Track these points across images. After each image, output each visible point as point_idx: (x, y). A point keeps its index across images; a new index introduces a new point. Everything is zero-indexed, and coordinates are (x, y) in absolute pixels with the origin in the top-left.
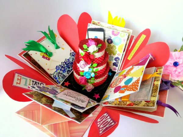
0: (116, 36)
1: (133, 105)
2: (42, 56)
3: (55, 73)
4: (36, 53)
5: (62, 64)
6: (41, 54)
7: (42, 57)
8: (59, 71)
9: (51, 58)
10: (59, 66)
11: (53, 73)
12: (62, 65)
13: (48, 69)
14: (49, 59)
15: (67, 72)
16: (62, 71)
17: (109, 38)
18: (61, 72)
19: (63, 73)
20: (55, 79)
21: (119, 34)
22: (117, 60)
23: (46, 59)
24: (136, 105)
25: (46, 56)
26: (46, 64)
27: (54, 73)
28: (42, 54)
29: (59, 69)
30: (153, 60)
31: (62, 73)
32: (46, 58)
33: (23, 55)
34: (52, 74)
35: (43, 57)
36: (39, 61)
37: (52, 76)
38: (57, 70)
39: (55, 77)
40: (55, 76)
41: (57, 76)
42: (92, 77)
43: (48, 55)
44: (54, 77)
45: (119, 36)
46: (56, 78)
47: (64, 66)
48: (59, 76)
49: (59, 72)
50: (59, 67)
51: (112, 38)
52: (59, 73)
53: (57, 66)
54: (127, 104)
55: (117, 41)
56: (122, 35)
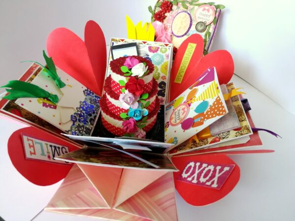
0: (155, 53)
1: (219, 141)
2: (42, 104)
3: (73, 129)
4: (30, 101)
5: (78, 111)
6: (38, 101)
8: (77, 124)
9: (58, 104)
10: (76, 115)
11: (69, 129)
12: (79, 113)
13: (60, 124)
14: (55, 107)
15: (90, 123)
16: (83, 122)
18: (82, 124)
19: (85, 126)
21: (159, 50)
22: (163, 85)
23: (51, 107)
24: (223, 138)
25: (48, 103)
26: (54, 116)
27: (71, 127)
28: (42, 101)
29: (76, 121)
31: (83, 126)
32: (50, 106)
34: (69, 131)
35: (44, 105)
36: (39, 113)
37: (70, 133)
38: (74, 122)
40: (75, 133)
41: (77, 132)
43: (50, 100)
45: (159, 52)
47: (82, 114)
48: (81, 132)
49: (79, 125)
50: (75, 116)
51: (150, 57)
53: (72, 116)
54: (209, 142)
55: (158, 59)
56: (163, 50)
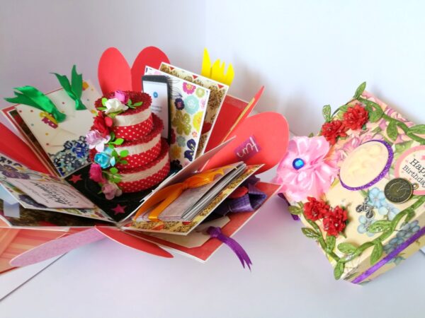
0: (190, 95)
2: (43, 118)
3: (60, 155)
4: (32, 111)
5: (80, 140)
6: (41, 115)
7: (43, 120)
8: (68, 152)
9: (60, 125)
10: (73, 143)
11: (55, 154)
12: (81, 142)
13: (48, 144)
14: (55, 126)
15: (86, 158)
16: (78, 153)
17: (179, 97)
18: (74, 155)
19: (77, 158)
20: (56, 165)
21: (195, 90)
22: (192, 145)
23: (50, 125)
24: (166, 228)
25: (50, 119)
26: (47, 134)
27: (58, 153)
28: (44, 115)
29: (69, 149)
30: (257, 150)
31: (74, 158)
32: (50, 123)
33: (10, 112)
34: (53, 155)
35: (45, 120)
36: (33, 125)
37: (52, 158)
38: (66, 149)
39: (56, 161)
40: (59, 160)
41: (62, 160)
42: (111, 167)
43: (55, 118)
44: (54, 160)
45: (194, 94)
46: (59, 165)
47: (84, 145)
48: (67, 162)
49: (70, 154)
50: (71, 144)
51: (183, 99)
52: (69, 156)
53: (67, 142)
54: (155, 228)
55: (191, 104)
56: (200, 92)
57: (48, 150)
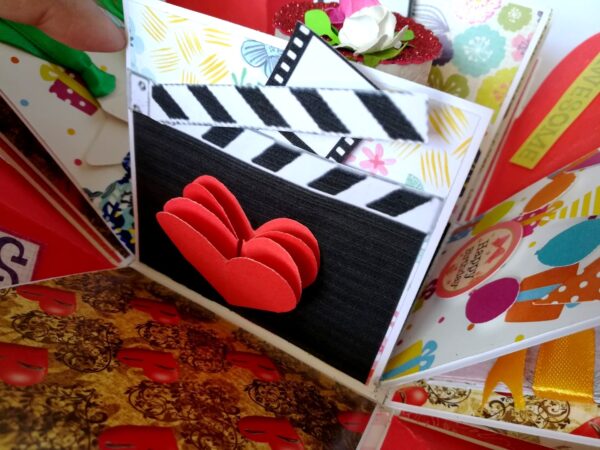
0: (477, 24)
2: (52, 83)
3: (117, 193)
4: (15, 60)
6: (43, 71)
7: (52, 90)
9: (104, 104)
11: (103, 190)
13: (78, 162)
14: (91, 109)
20: (110, 225)
21: (497, 12)
23: (75, 103)
25: (73, 87)
26: (71, 132)
27: (111, 188)
28: (54, 75)
32: (75, 100)
34: (97, 194)
35: (59, 89)
36: (24, 103)
37: (97, 204)
38: (129, 173)
39: (110, 210)
40: (116, 208)
41: (123, 206)
44: (105, 209)
45: (492, 22)
46: (119, 222)
55: (478, 50)
56: (514, 14)
57: (82, 180)
